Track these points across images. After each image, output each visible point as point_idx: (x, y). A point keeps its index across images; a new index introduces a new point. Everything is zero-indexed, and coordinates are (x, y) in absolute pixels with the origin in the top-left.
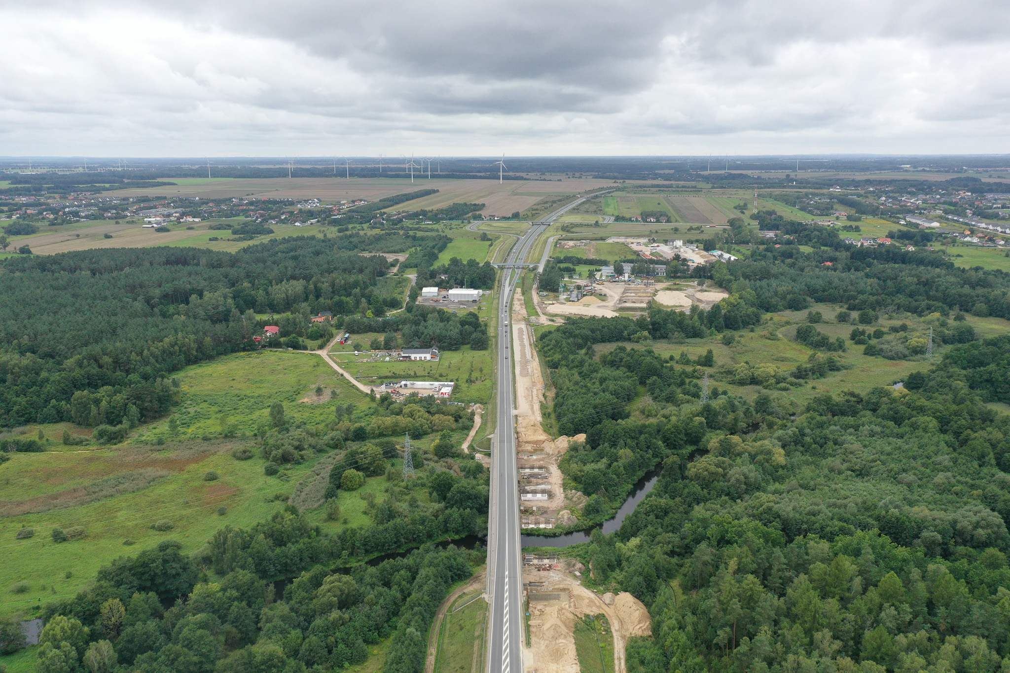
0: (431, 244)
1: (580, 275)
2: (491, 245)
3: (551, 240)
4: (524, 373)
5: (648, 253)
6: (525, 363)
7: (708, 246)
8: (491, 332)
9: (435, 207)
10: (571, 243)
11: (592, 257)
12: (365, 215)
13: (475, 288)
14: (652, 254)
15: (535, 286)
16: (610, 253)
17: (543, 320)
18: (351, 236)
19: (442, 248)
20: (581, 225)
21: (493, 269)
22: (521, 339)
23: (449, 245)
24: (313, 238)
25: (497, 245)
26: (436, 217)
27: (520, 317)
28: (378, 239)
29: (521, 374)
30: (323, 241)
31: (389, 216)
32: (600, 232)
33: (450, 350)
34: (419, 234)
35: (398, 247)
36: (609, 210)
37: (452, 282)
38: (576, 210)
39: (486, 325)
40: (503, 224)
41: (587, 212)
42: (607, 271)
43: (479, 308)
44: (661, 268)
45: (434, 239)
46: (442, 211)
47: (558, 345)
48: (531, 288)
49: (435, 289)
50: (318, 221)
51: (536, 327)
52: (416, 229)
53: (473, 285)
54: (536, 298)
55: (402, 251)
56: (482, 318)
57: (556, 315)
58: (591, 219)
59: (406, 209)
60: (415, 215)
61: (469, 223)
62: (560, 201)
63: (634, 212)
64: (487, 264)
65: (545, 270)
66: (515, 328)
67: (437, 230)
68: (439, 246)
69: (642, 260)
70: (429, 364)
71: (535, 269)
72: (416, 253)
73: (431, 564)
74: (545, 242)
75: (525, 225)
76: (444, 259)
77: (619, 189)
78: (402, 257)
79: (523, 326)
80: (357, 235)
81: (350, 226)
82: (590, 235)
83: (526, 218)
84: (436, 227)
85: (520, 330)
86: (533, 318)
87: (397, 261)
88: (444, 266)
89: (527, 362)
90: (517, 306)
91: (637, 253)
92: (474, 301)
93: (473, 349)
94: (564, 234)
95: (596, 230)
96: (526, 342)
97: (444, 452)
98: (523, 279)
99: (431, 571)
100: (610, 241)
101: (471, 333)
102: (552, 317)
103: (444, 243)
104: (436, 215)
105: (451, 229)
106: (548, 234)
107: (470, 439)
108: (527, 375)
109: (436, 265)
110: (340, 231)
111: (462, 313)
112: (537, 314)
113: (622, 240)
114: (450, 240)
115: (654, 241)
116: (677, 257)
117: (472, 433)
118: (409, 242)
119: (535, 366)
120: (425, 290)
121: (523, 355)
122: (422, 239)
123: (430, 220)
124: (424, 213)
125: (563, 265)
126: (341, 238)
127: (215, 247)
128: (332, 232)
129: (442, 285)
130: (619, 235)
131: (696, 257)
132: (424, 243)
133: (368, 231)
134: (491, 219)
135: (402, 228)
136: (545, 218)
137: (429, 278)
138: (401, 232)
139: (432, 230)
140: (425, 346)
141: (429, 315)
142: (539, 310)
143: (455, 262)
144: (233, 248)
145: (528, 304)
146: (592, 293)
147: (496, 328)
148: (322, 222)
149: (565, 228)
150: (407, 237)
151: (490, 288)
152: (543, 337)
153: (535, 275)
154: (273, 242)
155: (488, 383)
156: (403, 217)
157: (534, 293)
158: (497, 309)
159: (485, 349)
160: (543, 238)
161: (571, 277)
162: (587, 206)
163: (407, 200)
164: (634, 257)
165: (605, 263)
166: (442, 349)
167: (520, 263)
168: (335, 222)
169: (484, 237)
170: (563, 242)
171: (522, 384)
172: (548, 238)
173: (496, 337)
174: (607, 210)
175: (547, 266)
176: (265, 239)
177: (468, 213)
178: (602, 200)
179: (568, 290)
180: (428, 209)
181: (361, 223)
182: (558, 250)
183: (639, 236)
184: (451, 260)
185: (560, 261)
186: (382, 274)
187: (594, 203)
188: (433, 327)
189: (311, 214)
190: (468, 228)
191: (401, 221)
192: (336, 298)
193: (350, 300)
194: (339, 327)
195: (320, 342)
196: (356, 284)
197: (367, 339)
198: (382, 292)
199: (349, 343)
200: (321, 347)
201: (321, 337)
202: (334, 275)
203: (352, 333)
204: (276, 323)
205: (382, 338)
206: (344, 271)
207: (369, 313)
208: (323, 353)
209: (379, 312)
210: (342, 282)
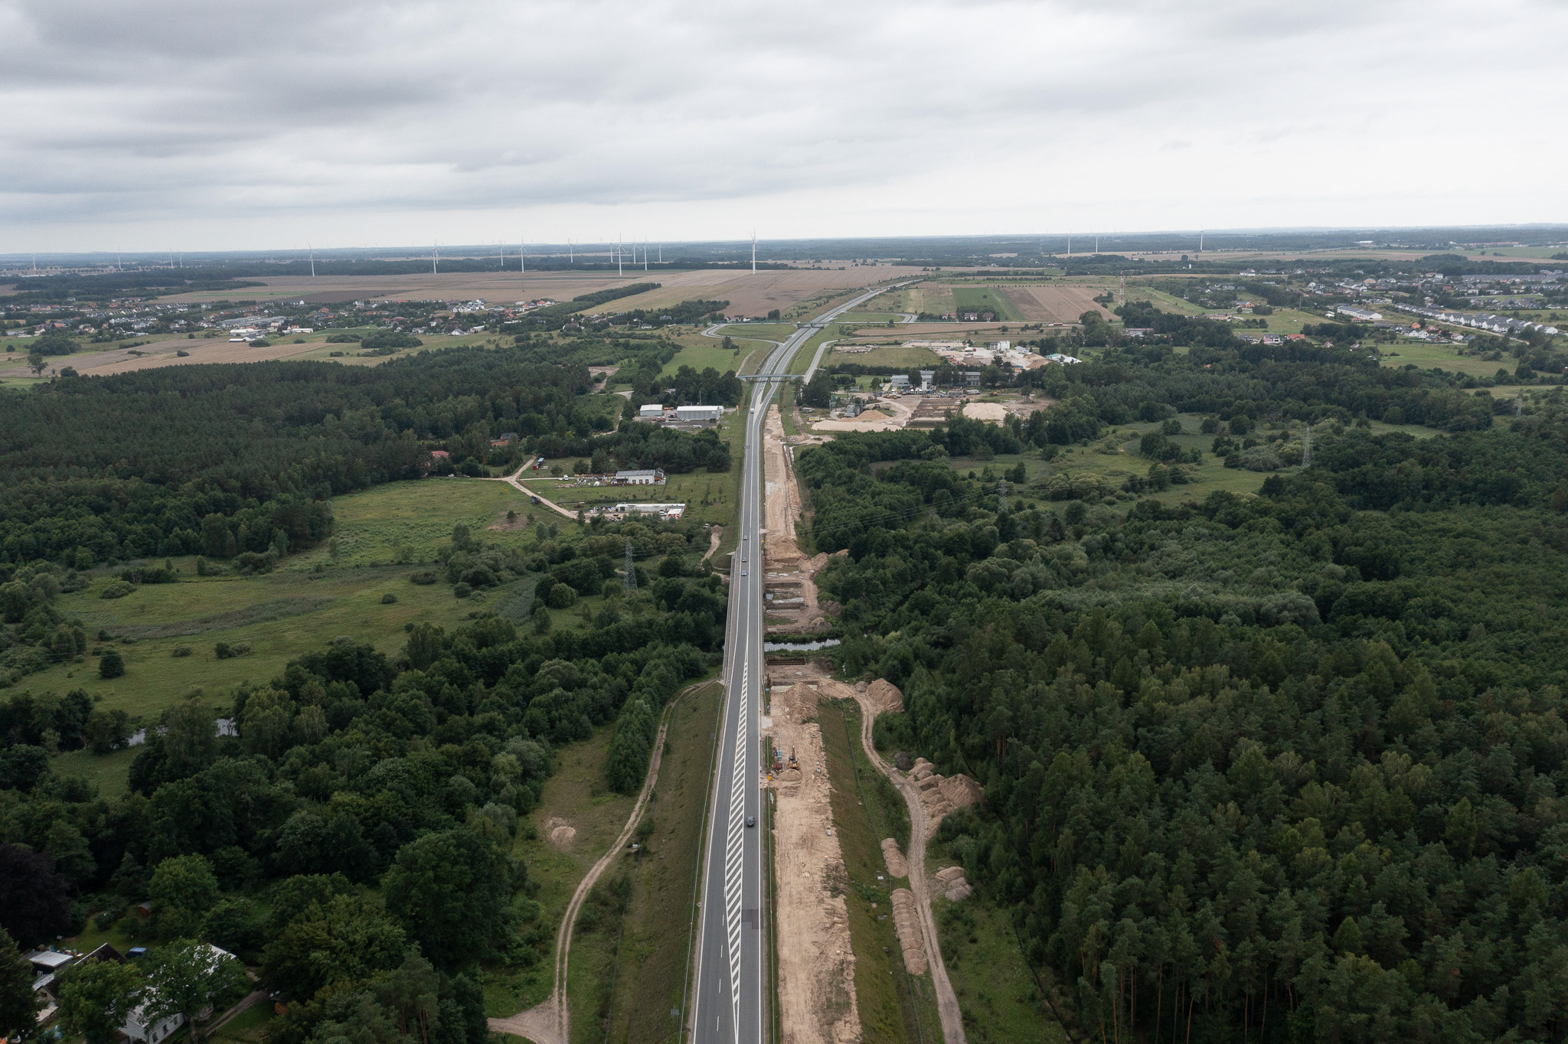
5: (961, 360)
8: (735, 452)
9: (656, 307)
10: (853, 350)
12: (555, 318)
13: (714, 404)
14: (964, 359)
17: (807, 439)
18: (535, 346)
20: (868, 327)
21: (740, 382)
24: (480, 349)
25: (747, 354)
26: (657, 319)
27: (775, 436)
28: (575, 348)
30: (496, 352)
31: (589, 320)
32: (895, 335)
33: (680, 472)
34: (634, 342)
36: (912, 307)
37: (682, 397)
39: (728, 444)
40: (756, 328)
42: (900, 381)
43: (720, 427)
44: (974, 375)
45: (654, 347)
46: (665, 311)
48: (791, 404)
49: (659, 407)
50: (485, 329)
51: (796, 446)
53: (709, 403)
54: (797, 415)
57: (824, 432)
59: (613, 311)
60: (628, 318)
61: (706, 326)
63: (948, 309)
64: (732, 374)
65: (813, 382)
67: (660, 337)
69: (950, 367)
71: (798, 381)
72: (631, 365)
74: (816, 349)
75: (788, 328)
78: (610, 371)
79: (779, 445)
80: (544, 343)
81: (533, 334)
82: (881, 339)
83: (789, 319)
84: (657, 333)
86: (793, 437)
87: (604, 375)
88: (670, 377)
90: (771, 424)
91: (945, 360)
92: (713, 420)
94: (844, 339)
95: (891, 333)
96: (782, 463)
98: (781, 393)
100: (909, 346)
101: (707, 451)
102: (819, 435)
104: (657, 317)
105: (679, 335)
106: (820, 339)
110: (517, 340)
113: (926, 344)
120: (644, 408)
123: (648, 323)
124: (640, 314)
126: (522, 348)
128: (507, 342)
129: (669, 402)
130: (922, 339)
131: (1024, 363)
133: (559, 340)
134: (739, 320)
135: (608, 335)
136: (817, 319)
137: (651, 393)
138: (608, 340)
140: (647, 467)
141: (652, 433)
143: (685, 372)
146: (877, 407)
147: (742, 449)
148: (491, 329)
149: (845, 332)
151: (735, 405)
153: (798, 388)
154: (424, 354)
155: (730, 505)
156: (610, 321)
157: (795, 410)
158: (744, 429)
159: (726, 470)
160: (813, 344)
161: (849, 389)
162: (880, 303)
163: (615, 298)
164: (939, 363)
165: (899, 372)
166: (669, 471)
167: (779, 374)
168: (509, 330)
169: (728, 345)
170: (841, 349)
172: (820, 344)
173: (741, 458)
174: (908, 307)
175: (816, 377)
177: (705, 313)
178: (903, 294)
180: (645, 309)
181: (548, 330)
182: (834, 358)
183: (950, 339)
184: (680, 369)
185: (835, 372)
186: (582, 391)
187: (890, 298)
188: (656, 444)
189: (473, 319)
191: (606, 325)
192: (522, 417)
193: (544, 418)
194: (528, 451)
195: (505, 467)
196: (549, 399)
197: (568, 463)
198: (586, 409)
199: (545, 467)
200: (508, 473)
201: (507, 462)
202: (518, 388)
203: (548, 457)
204: (445, 448)
205: (588, 462)
206: (532, 384)
207: (570, 434)
208: (512, 480)
209: (582, 433)
210: (531, 397)
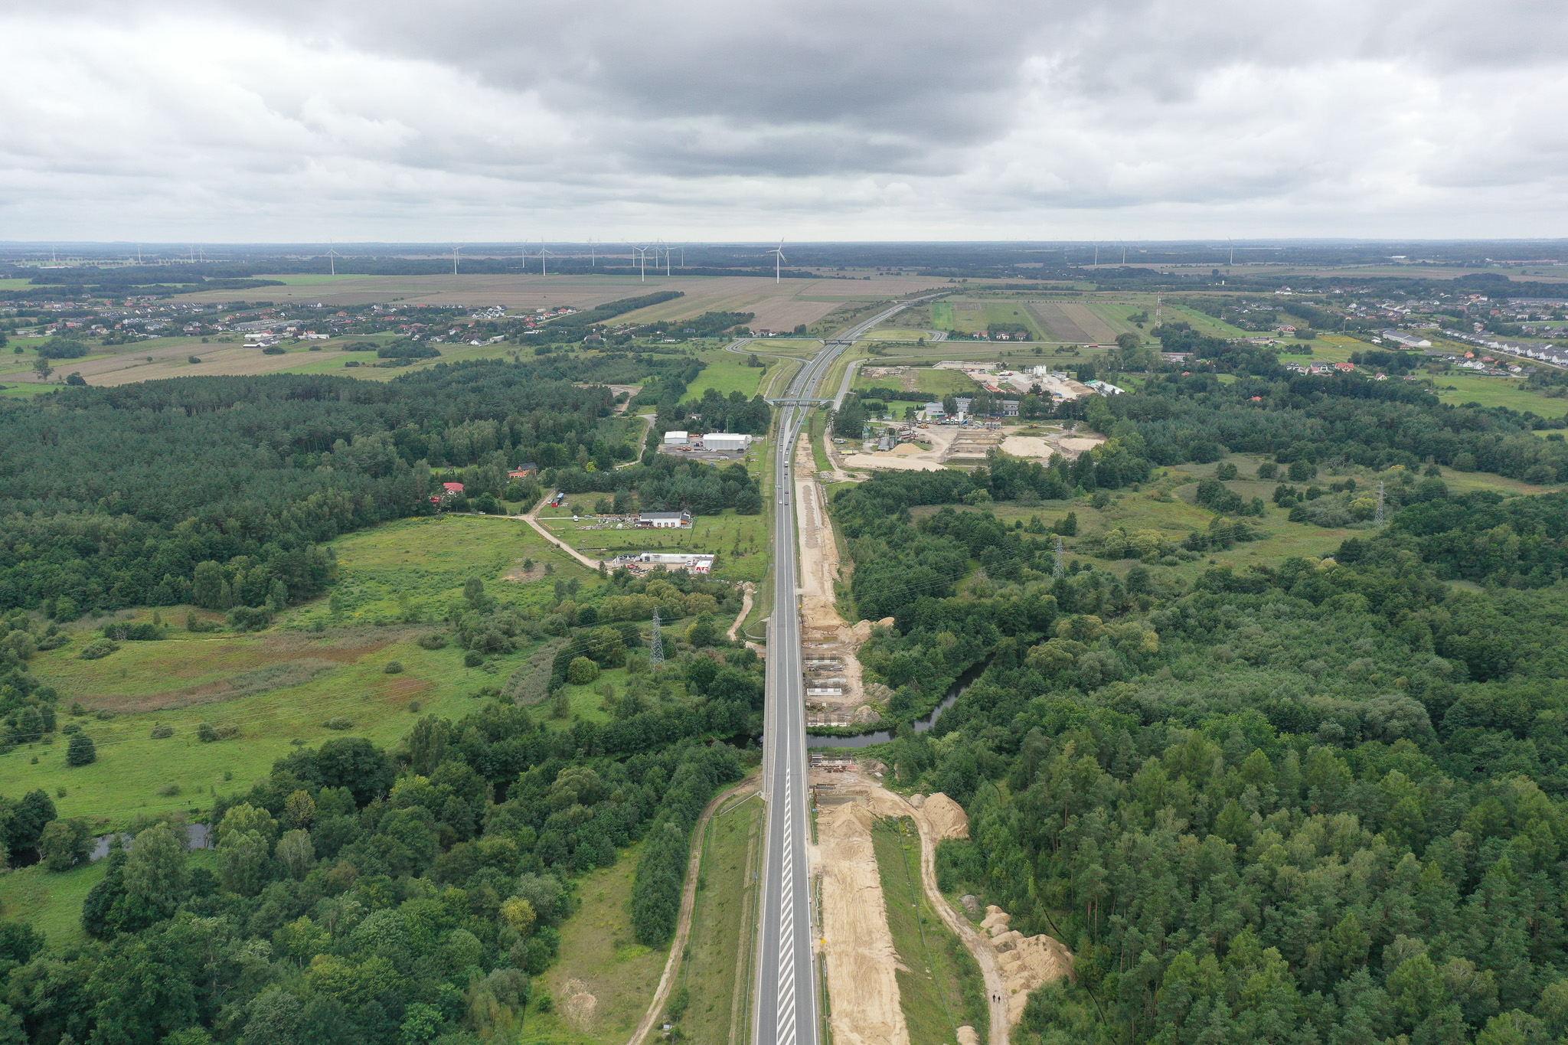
0: (675, 371)
1: (894, 414)
2: (763, 373)
3: (852, 365)
4: (812, 543)
5: (995, 385)
6: (812, 531)
7: (1084, 374)
8: (765, 491)
9: (679, 318)
10: (882, 370)
11: (912, 389)
12: (575, 329)
13: (741, 432)
14: (1000, 386)
15: (828, 430)
16: (938, 384)
17: (840, 475)
18: (555, 360)
19: (692, 377)
20: (898, 344)
21: (767, 406)
22: (807, 500)
23: (702, 373)
24: (500, 362)
25: (773, 373)
26: (680, 332)
27: (806, 471)
28: (596, 364)
29: (808, 545)
30: (515, 367)
31: (611, 331)
32: (925, 355)
33: (708, 514)
34: (657, 357)
35: (626, 376)
36: (941, 322)
37: (708, 423)
38: (889, 323)
39: (757, 482)
40: (781, 343)
41: (907, 325)
42: (933, 409)
43: (748, 460)
44: (1012, 405)
45: (679, 363)
46: (690, 324)
47: (859, 506)
48: (822, 433)
49: (684, 434)
50: (505, 339)
51: (828, 485)
52: (652, 350)
53: (737, 429)
54: (829, 447)
55: (632, 381)
56: (752, 472)
57: (858, 469)
58: (913, 336)
59: (636, 321)
60: (650, 330)
61: (731, 341)
62: (867, 308)
63: (977, 325)
64: (759, 398)
65: (842, 407)
66: (799, 486)
67: (684, 352)
68: (687, 373)
69: (986, 394)
70: (678, 533)
71: (828, 406)
72: (654, 384)
73: (691, 760)
74: (844, 368)
75: (815, 344)
76: (696, 392)
77: (956, 292)
78: (633, 390)
79: (810, 483)
80: (565, 358)
81: (554, 346)
82: (911, 358)
83: (815, 334)
84: (681, 346)
85: (807, 489)
86: (825, 474)
87: (626, 395)
88: (695, 401)
89: (816, 529)
90: (802, 457)
91: (978, 384)
92: (740, 451)
93: (739, 513)
94: (872, 358)
95: (920, 351)
96: (815, 505)
97: (703, 638)
98: (811, 420)
99: (693, 766)
100: (940, 367)
101: (737, 492)
102: (852, 472)
103: (695, 369)
104: (681, 330)
105: (703, 350)
106: (848, 358)
107: (737, 624)
108: (816, 545)
109: (684, 401)
110: (538, 353)
111: (723, 465)
112: (831, 468)
113: (957, 366)
114: (703, 366)
115: (1005, 367)
116: (1036, 389)
117: (741, 618)
118: (643, 369)
119: (827, 534)
120: (668, 435)
121: (810, 520)
122: (662, 364)
123: (672, 337)
124: (663, 326)
125: (868, 402)
126: (541, 363)
127: (359, 374)
128: (527, 354)
129: (694, 429)
130: (954, 359)
131: (1064, 389)
132: (664, 369)
133: (580, 354)
134: (764, 334)
135: (631, 348)
136: (843, 333)
137: (675, 418)
138: (630, 355)
139: (675, 351)
140: (673, 508)
141: (677, 468)
142: (833, 462)
143: (711, 395)
144: (386, 376)
145: (818, 454)
146: (911, 439)
147: (772, 486)
148: (510, 340)
149: (873, 349)
150: (640, 361)
151: (763, 433)
152: (839, 497)
153: (829, 415)
154: (442, 368)
155: (762, 556)
156: (633, 332)
157: (827, 440)
158: (774, 461)
159: (757, 513)
160: (840, 363)
161: (880, 417)
162: (907, 316)
163: (637, 307)
164: (974, 390)
165: (931, 398)
166: (696, 512)
167: (807, 397)
168: (531, 340)
169: (754, 362)
170: (870, 369)
171: (809, 558)
172: (848, 363)
173: (772, 498)
174: (936, 322)
175: (845, 402)
176: (431, 364)
177: (729, 326)
178: (930, 307)
179: (876, 436)
180: (668, 320)
181: (570, 341)
182: (863, 379)
183: (983, 361)
184: (706, 392)
185: (865, 396)
186: (605, 413)
187: (918, 311)
188: (682, 482)
189: (493, 328)
190: (729, 348)
191: (628, 338)
192: (543, 445)
193: (563, 447)
194: (548, 484)
195: (523, 503)
196: (570, 426)
197: (589, 500)
198: (607, 437)
199: (564, 504)
200: (525, 511)
201: (525, 496)
202: (538, 413)
203: (568, 491)
204: (460, 480)
205: (610, 499)
206: (552, 407)
207: (591, 466)
208: (529, 519)
209: (604, 465)
210: (551, 422)
